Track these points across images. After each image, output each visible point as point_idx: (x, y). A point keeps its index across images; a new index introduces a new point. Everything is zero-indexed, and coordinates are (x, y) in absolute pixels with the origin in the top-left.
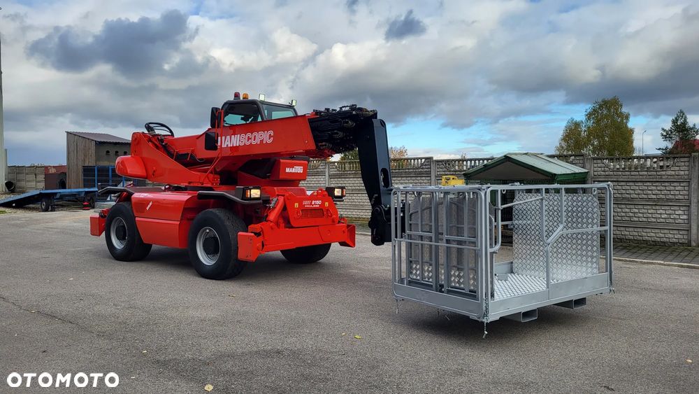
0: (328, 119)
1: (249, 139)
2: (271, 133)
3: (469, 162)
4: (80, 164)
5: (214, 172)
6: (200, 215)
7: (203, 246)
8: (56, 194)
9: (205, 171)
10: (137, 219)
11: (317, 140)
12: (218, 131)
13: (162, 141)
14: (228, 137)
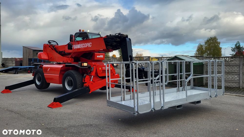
0: (110, 38)
1: (83, 45)
2: (91, 43)
3: (164, 58)
4: (28, 58)
5: (72, 57)
6: (66, 72)
7: (67, 83)
8: (18, 68)
9: (68, 57)
10: (44, 74)
11: (107, 45)
12: (73, 43)
13: (54, 47)
14: (76, 45)
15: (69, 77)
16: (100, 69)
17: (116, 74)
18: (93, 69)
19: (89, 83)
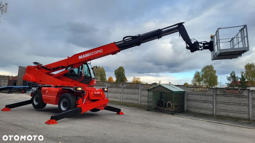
7: (63, 105)
8: (13, 87)
10: (43, 95)
15: (65, 99)
16: (92, 93)
17: (106, 98)
18: (86, 93)
19: (82, 105)
